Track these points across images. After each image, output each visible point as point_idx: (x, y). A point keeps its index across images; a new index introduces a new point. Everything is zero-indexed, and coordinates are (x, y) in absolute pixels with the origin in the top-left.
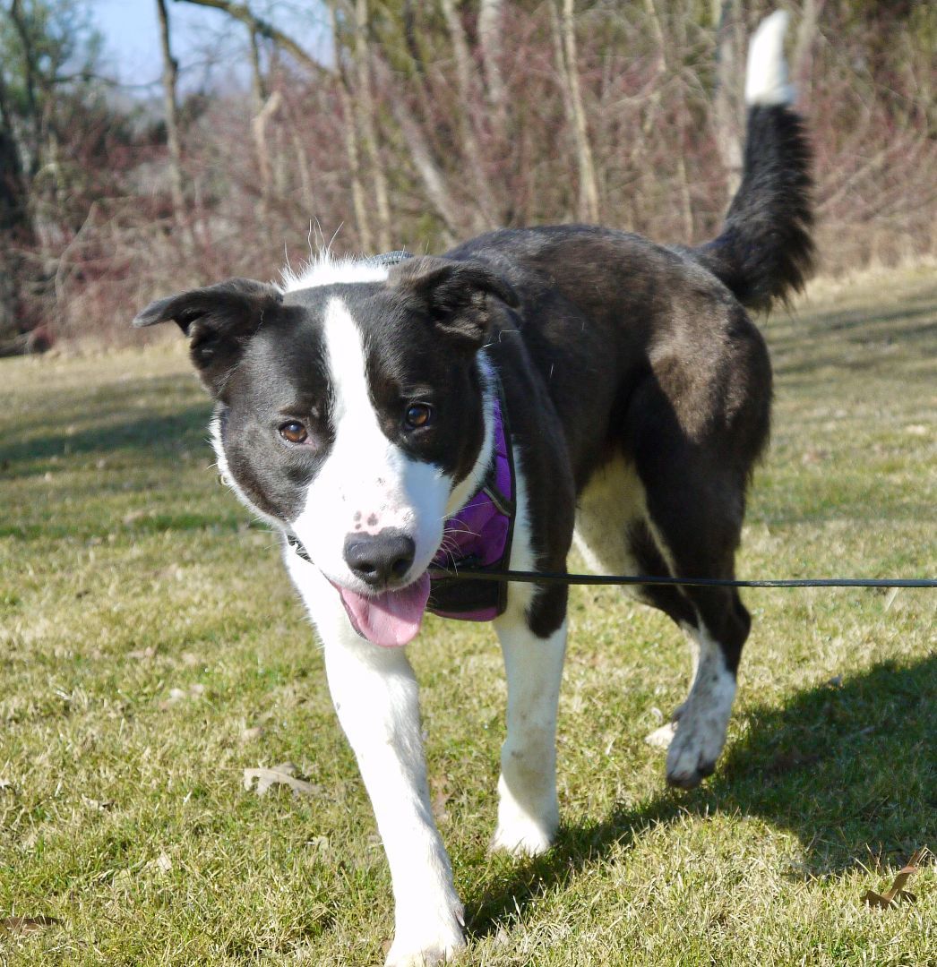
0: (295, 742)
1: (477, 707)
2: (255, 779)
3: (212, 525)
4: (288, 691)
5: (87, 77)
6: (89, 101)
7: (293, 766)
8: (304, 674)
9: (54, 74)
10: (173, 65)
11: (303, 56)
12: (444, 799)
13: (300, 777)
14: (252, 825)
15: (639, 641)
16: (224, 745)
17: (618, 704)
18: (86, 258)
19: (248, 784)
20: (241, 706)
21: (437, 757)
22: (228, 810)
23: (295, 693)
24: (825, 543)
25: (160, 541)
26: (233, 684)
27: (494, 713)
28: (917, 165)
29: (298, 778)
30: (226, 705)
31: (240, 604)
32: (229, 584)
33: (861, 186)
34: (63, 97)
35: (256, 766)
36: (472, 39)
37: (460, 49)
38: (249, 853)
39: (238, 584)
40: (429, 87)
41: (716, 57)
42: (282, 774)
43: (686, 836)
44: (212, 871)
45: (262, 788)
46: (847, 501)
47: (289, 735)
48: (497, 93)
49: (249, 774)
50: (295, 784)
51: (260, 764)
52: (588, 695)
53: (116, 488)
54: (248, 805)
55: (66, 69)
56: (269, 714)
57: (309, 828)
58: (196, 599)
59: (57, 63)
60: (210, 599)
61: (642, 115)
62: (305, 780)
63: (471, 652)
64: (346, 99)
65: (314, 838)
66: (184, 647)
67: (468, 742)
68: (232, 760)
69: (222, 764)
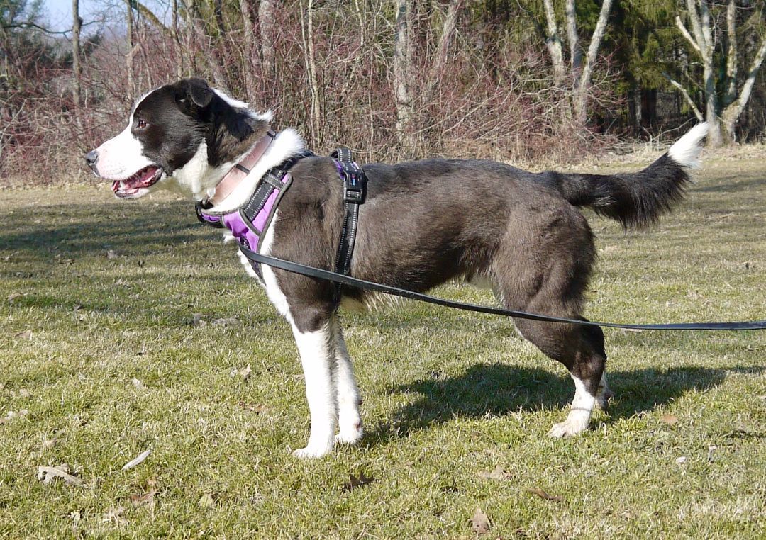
0: (73, 449)
1: (184, 434)
2: (45, 473)
3: (59, 305)
4: (76, 417)
5: (30, 25)
6: (30, 38)
7: (68, 466)
8: (88, 406)
9: (12, 22)
10: (80, 22)
11: (156, 21)
12: (153, 492)
13: (71, 473)
14: (37, 502)
15: (288, 398)
16: (31, 450)
17: (266, 438)
18: (17, 131)
19: (40, 475)
20: (47, 425)
21: (154, 466)
22: (26, 491)
23: (80, 418)
24: (409, 341)
25: (25, 313)
26: (45, 411)
27: (193, 440)
28: (507, 108)
29: (71, 474)
30: (39, 423)
31: (61, 359)
32: (59, 344)
33: (474, 117)
34: (15, 35)
35: (47, 465)
36: (254, 19)
37: (247, 23)
38: (30, 521)
39: (64, 345)
40: (227, 44)
41: (396, 38)
42: (61, 470)
43: (289, 525)
44: (6, 531)
45: (48, 478)
46: (429, 315)
47: (71, 445)
48: (266, 50)
49: (41, 469)
50: (68, 477)
51: (50, 463)
52: (250, 432)
53: (12, 275)
54: (38, 489)
55: (19, 19)
56: (63, 431)
57: (70, 506)
58: (36, 354)
59: (14, 14)
60: (45, 354)
61: (349, 69)
62: (74, 475)
63: (189, 399)
64: (178, 48)
65: (72, 513)
66: (23, 384)
67: (176, 457)
68: (34, 459)
69: (27, 463)
